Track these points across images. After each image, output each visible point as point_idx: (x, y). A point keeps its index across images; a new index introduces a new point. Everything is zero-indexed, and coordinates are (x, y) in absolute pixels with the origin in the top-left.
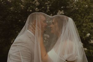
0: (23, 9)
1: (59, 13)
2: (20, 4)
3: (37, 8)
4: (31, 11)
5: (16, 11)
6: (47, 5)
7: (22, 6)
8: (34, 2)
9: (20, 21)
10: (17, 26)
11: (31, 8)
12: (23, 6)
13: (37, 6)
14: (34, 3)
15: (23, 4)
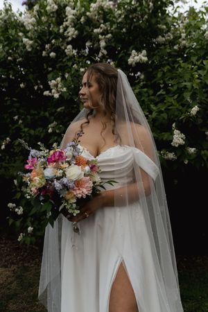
0: (30, 50)
1: (133, 58)
2: (21, 34)
3: (70, 47)
4: (52, 54)
5: (9, 58)
6: (100, 36)
7: (25, 40)
8: (61, 27)
9: (22, 85)
10: (15, 99)
11: (52, 45)
12: (31, 42)
13: (70, 39)
14: (61, 31)
15: (29, 34)
